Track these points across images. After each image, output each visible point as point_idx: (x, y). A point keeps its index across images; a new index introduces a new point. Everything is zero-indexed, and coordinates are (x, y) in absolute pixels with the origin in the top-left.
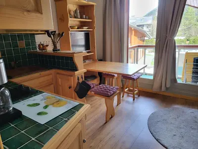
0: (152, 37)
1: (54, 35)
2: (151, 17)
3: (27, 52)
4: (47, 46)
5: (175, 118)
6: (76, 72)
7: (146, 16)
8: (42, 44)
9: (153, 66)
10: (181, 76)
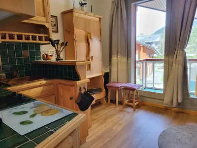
0: (161, 54)
1: (57, 44)
2: (159, 35)
3: (31, 62)
4: (51, 56)
5: (190, 138)
6: (78, 82)
7: (154, 34)
8: (46, 54)
9: (163, 82)
10: (194, 92)
